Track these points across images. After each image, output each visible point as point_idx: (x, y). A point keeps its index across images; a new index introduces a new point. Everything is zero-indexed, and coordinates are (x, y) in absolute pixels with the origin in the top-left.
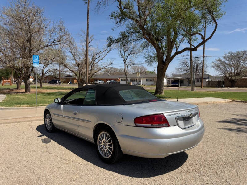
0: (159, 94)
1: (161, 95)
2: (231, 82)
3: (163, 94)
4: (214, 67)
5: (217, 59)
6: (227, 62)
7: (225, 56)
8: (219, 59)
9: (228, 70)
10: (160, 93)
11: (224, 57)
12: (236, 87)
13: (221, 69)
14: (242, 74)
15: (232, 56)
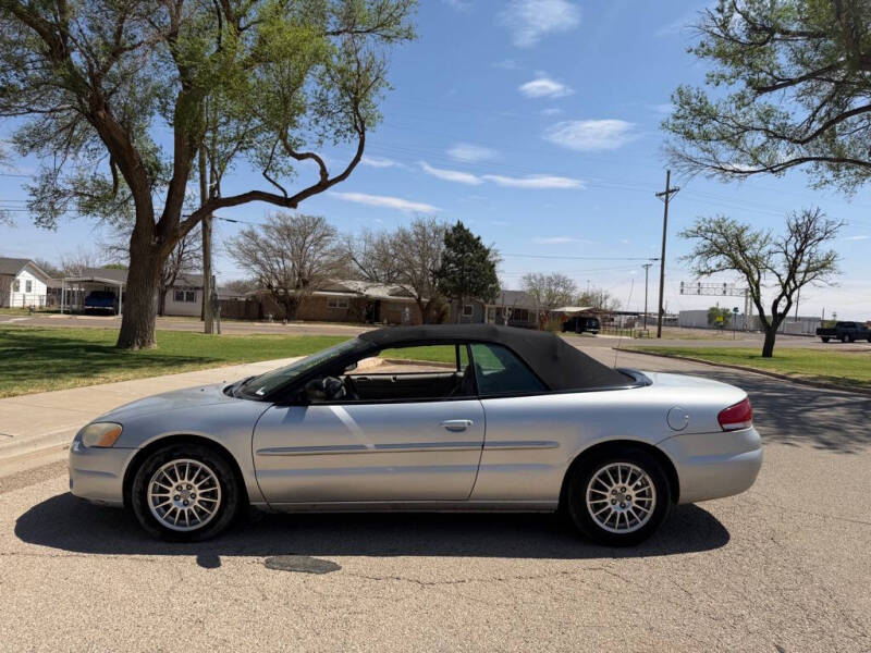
0: (140, 348)
1: (145, 351)
2: (286, 305)
3: (154, 347)
4: (234, 255)
5: (246, 229)
6: (273, 243)
7: (265, 223)
8: (249, 229)
9: (276, 266)
10: (143, 344)
11: (267, 228)
12: (299, 319)
13: (257, 261)
14: (313, 284)
15: (287, 228)
